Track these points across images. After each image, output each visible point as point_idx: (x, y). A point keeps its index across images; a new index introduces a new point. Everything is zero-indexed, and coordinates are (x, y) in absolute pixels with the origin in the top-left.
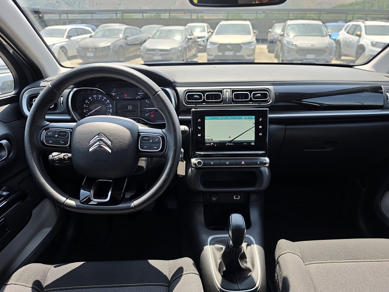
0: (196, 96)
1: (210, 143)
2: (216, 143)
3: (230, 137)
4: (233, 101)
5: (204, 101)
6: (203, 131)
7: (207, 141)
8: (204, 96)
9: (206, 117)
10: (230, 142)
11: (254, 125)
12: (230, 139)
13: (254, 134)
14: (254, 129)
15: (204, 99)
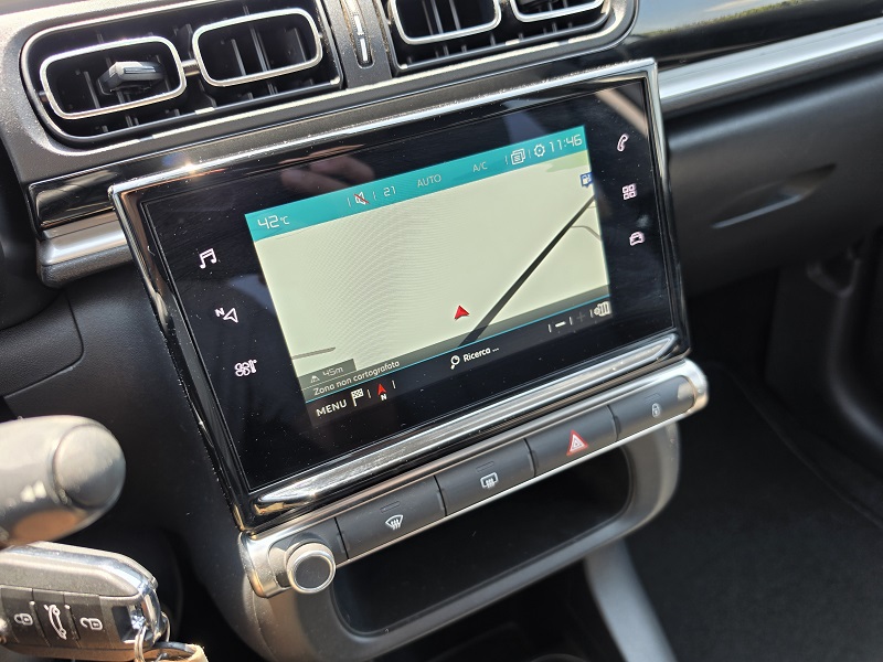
0: (120, 67)
1: (345, 394)
2: (385, 380)
3: (462, 312)
4: (404, 53)
5: (197, 93)
6: (263, 329)
7: (312, 391)
8: (186, 53)
9: (255, 220)
10: (471, 341)
11: (591, 191)
12: (468, 326)
13: (599, 244)
14: (592, 217)
15: (194, 81)
